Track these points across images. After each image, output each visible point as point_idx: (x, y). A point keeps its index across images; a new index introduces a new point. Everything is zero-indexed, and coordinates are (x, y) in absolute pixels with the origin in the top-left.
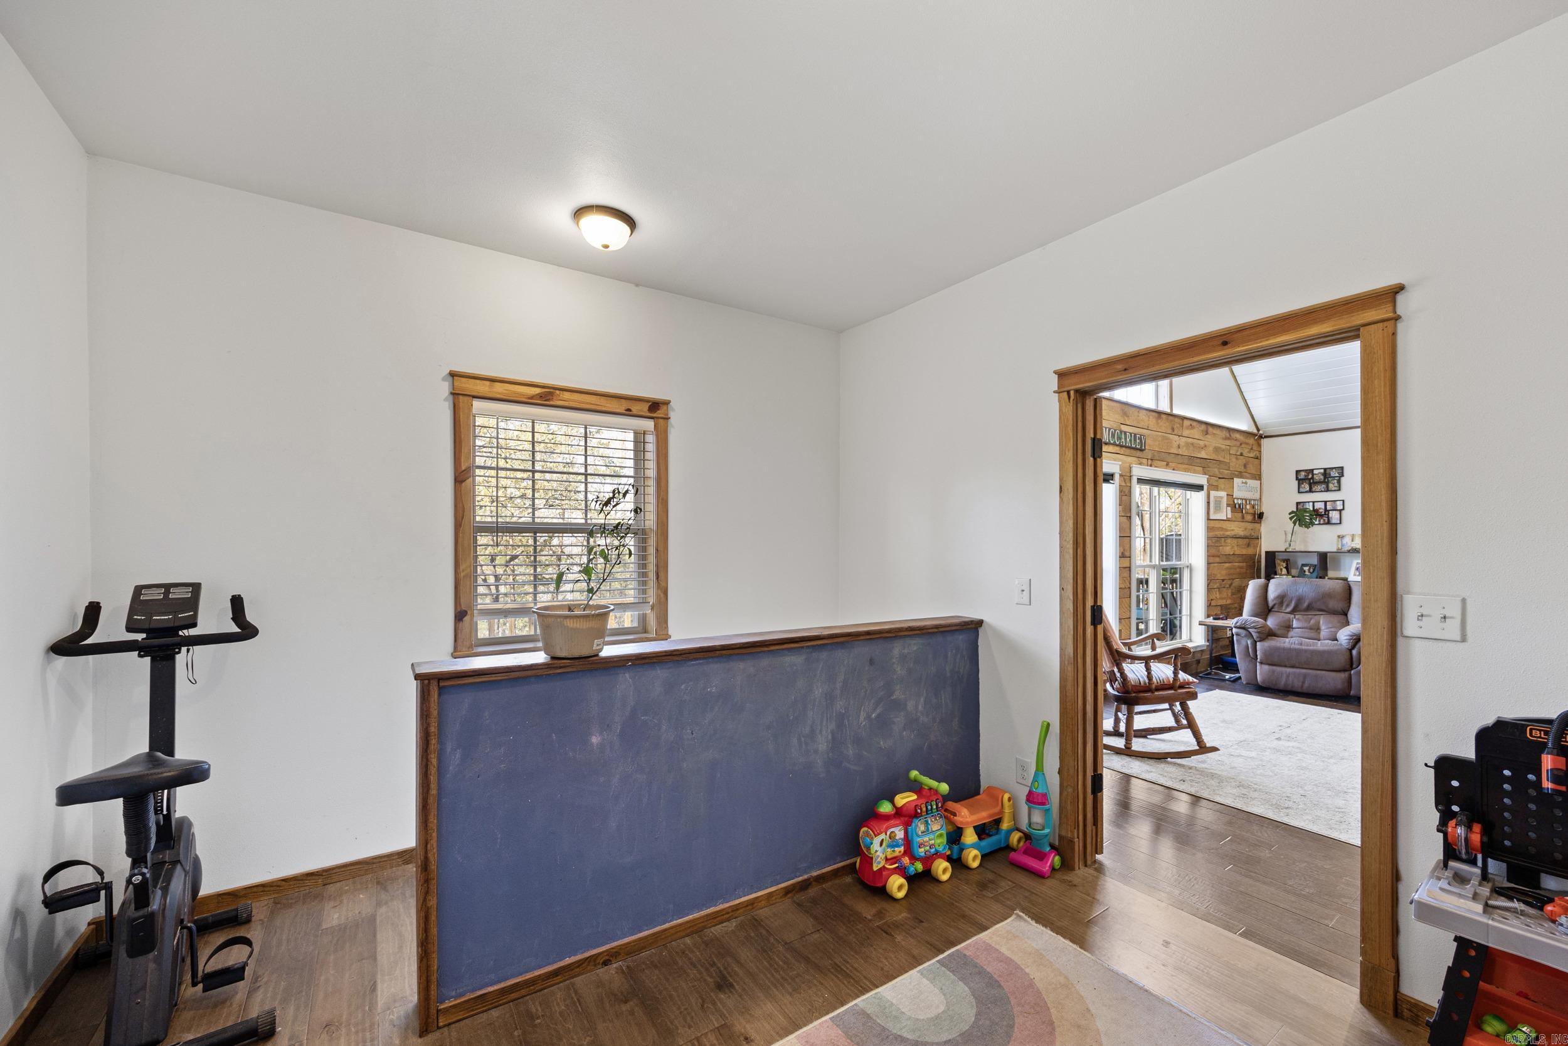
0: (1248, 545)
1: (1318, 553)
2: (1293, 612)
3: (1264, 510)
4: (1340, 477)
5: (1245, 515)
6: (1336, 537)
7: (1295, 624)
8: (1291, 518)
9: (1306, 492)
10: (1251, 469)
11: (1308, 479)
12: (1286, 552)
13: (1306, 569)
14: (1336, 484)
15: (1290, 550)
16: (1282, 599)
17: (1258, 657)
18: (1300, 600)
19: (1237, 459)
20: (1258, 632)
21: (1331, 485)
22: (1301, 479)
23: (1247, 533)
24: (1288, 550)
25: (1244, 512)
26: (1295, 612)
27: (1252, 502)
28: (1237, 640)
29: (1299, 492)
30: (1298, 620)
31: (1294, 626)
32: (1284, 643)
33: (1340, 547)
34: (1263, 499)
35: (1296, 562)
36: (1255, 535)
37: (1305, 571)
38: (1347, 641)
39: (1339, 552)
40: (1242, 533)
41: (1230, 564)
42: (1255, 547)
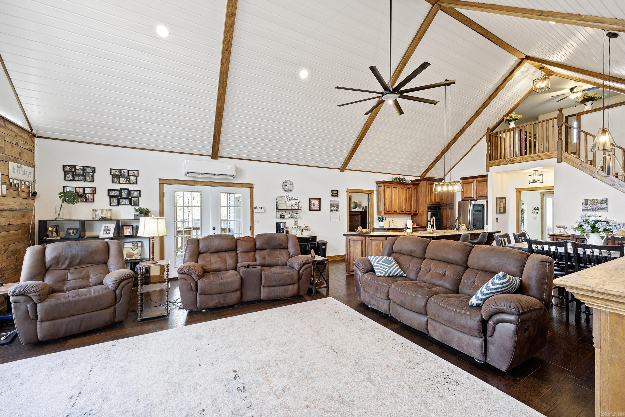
0: (23, 216)
1: (80, 221)
2: (67, 268)
3: (36, 189)
4: (93, 173)
5: (20, 193)
6: (91, 211)
7: (70, 277)
8: (60, 197)
9: (71, 180)
10: (26, 156)
11: (71, 172)
12: (56, 220)
13: (71, 231)
14: (91, 177)
15: (60, 219)
16: (57, 260)
17: (39, 317)
18: (73, 258)
19: (12, 146)
20: (38, 295)
21: (87, 178)
22: (67, 171)
23: (22, 207)
24: (57, 219)
25: (19, 190)
26: (69, 267)
27: (27, 184)
28: (15, 308)
29: (65, 180)
30: (72, 273)
31: (69, 279)
32: (64, 298)
33: (94, 216)
34: (36, 182)
35: (63, 228)
36: (29, 209)
37: (70, 233)
38: (112, 285)
39: (94, 220)
40: (16, 206)
41: (5, 233)
42: (30, 217)
